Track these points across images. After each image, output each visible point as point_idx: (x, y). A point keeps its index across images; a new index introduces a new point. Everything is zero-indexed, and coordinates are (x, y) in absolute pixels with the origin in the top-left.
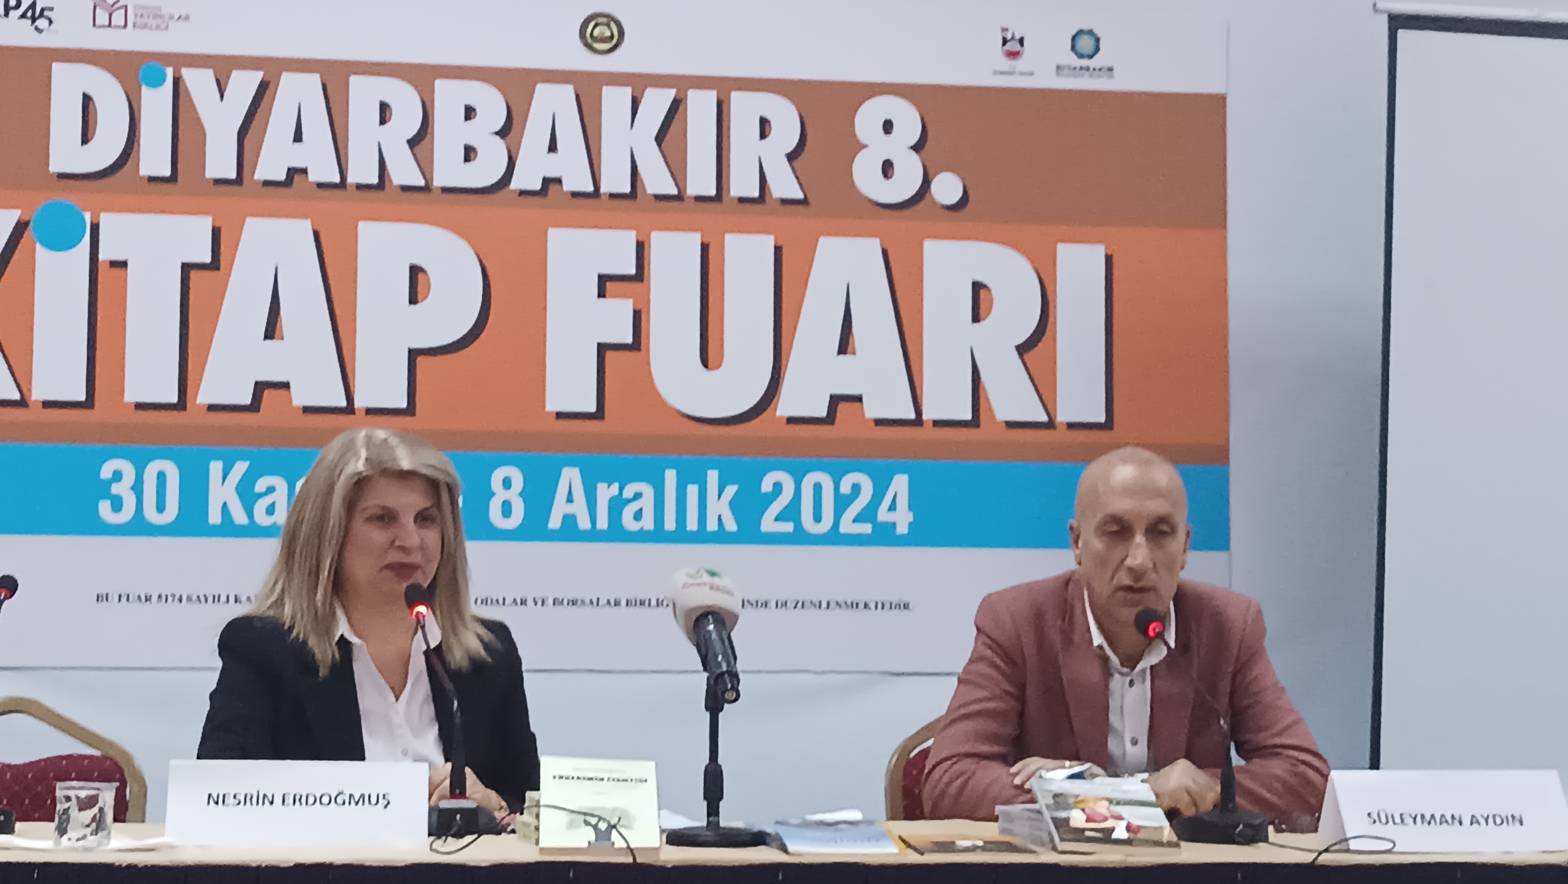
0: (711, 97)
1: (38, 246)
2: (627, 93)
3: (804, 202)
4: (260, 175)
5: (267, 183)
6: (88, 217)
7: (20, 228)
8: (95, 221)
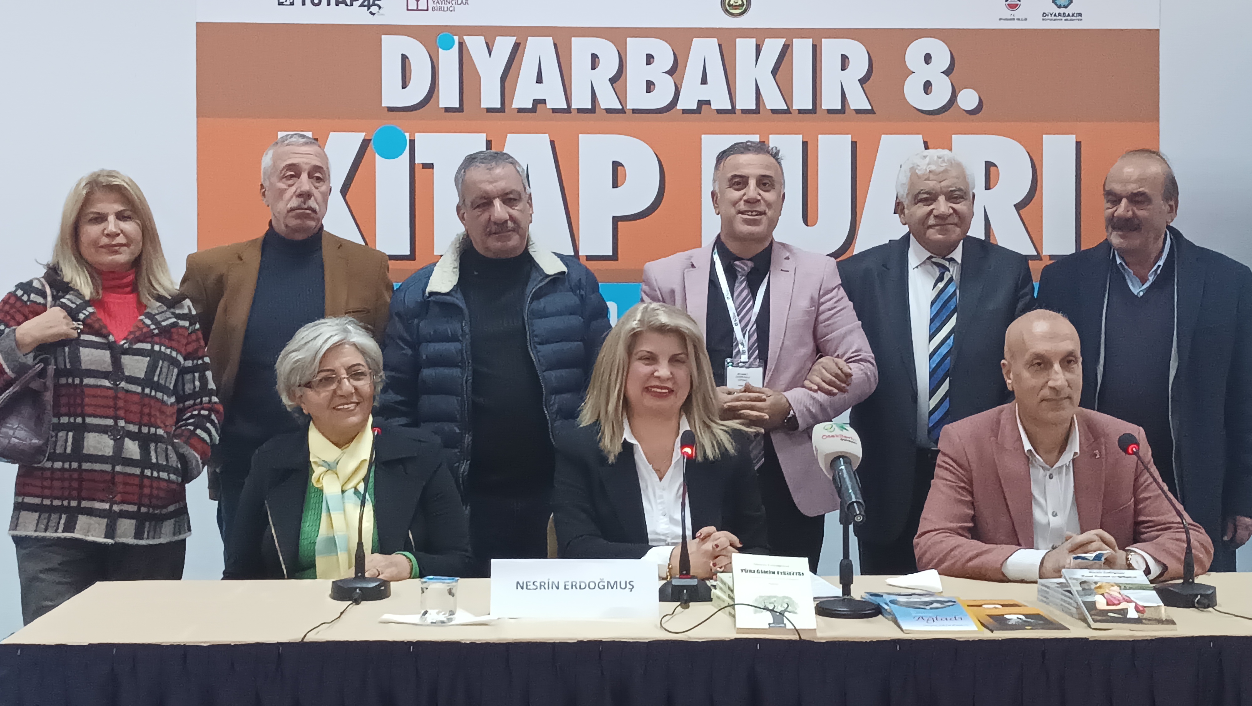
0: (809, 42)
1: (377, 155)
2: (752, 43)
3: (871, 112)
4: (516, 104)
5: (521, 110)
6: (407, 135)
7: (365, 144)
8: (412, 138)
